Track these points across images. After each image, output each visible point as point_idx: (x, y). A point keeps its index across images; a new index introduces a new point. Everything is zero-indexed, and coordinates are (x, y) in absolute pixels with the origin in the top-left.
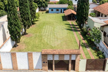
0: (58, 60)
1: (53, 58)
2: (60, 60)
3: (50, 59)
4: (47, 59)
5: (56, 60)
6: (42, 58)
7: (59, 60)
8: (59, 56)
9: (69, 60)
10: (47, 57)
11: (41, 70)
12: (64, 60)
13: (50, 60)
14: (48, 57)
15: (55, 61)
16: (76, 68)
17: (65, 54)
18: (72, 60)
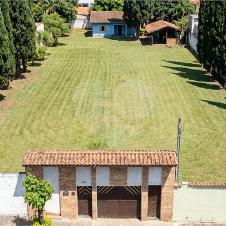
0: (107, 187)
1: (94, 179)
2: (114, 186)
3: (85, 182)
4: (76, 182)
5: (102, 187)
6: (60, 180)
7: (109, 186)
8: (112, 175)
9: (140, 187)
10: (75, 176)
11: (59, 217)
12: (127, 187)
13: (84, 185)
14: (77, 176)
15: (98, 190)
16: (162, 211)
17: (129, 165)
18: (150, 187)
